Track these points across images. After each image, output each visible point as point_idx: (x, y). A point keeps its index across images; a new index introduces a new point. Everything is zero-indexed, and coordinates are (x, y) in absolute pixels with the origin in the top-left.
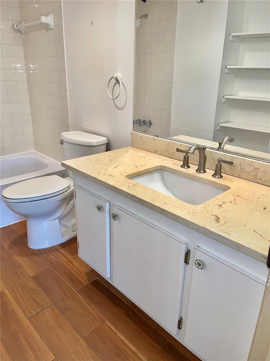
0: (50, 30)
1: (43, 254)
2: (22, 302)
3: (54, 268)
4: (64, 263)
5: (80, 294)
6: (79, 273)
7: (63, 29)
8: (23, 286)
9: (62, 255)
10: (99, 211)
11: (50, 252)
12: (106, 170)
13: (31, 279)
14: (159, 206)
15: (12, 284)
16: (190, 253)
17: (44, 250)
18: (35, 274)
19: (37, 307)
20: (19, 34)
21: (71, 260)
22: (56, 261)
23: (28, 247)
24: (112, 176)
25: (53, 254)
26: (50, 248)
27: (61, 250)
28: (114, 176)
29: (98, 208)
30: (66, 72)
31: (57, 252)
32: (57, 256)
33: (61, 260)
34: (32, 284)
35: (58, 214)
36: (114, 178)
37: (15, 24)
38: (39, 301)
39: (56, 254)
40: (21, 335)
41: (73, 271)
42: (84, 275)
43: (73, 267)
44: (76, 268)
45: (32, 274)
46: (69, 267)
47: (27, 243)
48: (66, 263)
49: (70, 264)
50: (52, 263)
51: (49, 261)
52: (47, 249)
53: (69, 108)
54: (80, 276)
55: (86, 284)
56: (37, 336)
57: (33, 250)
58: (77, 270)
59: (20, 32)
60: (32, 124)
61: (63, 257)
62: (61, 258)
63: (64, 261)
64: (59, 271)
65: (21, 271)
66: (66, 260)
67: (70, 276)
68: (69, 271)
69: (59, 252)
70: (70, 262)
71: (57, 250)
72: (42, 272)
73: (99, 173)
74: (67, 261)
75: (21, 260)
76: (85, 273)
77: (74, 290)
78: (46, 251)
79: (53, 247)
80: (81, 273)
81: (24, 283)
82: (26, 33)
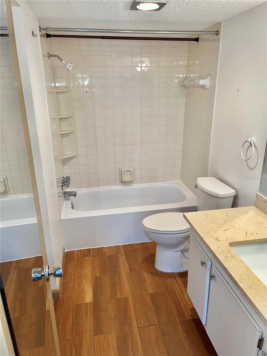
0: (206, 90)
1: (163, 277)
2: (138, 311)
3: (168, 293)
4: (177, 292)
5: (181, 326)
6: (186, 306)
7: (215, 90)
8: (142, 299)
9: (177, 283)
10: (202, 265)
11: (169, 277)
12: (215, 231)
13: (149, 296)
14: (243, 288)
15: (135, 294)
16: (263, 341)
17: (165, 273)
18: (153, 292)
19: (147, 321)
20: (184, 88)
21: (183, 291)
22: (171, 288)
23: (155, 267)
24: (217, 239)
25: (171, 280)
26: (170, 273)
27: (177, 279)
28: (219, 240)
29: (202, 263)
30: (213, 125)
31: (174, 279)
32: (173, 283)
33: (175, 288)
34: (148, 300)
35: (181, 248)
36: (218, 242)
37: (181, 81)
38: (149, 317)
39: (173, 280)
40: (129, 339)
41: (181, 301)
42: (190, 310)
43: (182, 298)
44: (184, 300)
45: (151, 291)
46: (179, 296)
47: (155, 263)
48: (178, 292)
49: (181, 295)
50: (167, 288)
51: (166, 285)
52: (168, 273)
53: (210, 155)
54: (185, 309)
55: (188, 319)
56: (140, 345)
57: (157, 270)
58: (185, 303)
59: (185, 86)
60: (181, 160)
61: (177, 286)
62: (175, 286)
63: (177, 289)
64: (171, 297)
65: (144, 285)
66: (179, 289)
67: (178, 304)
68: (178, 300)
69: (176, 280)
70: (182, 293)
71: (175, 277)
72: (158, 293)
73: (208, 233)
74: (179, 291)
75: (146, 276)
76: (190, 308)
77: (177, 319)
78: (167, 274)
79: (173, 273)
80: (187, 307)
81: (143, 297)
82: (189, 88)
